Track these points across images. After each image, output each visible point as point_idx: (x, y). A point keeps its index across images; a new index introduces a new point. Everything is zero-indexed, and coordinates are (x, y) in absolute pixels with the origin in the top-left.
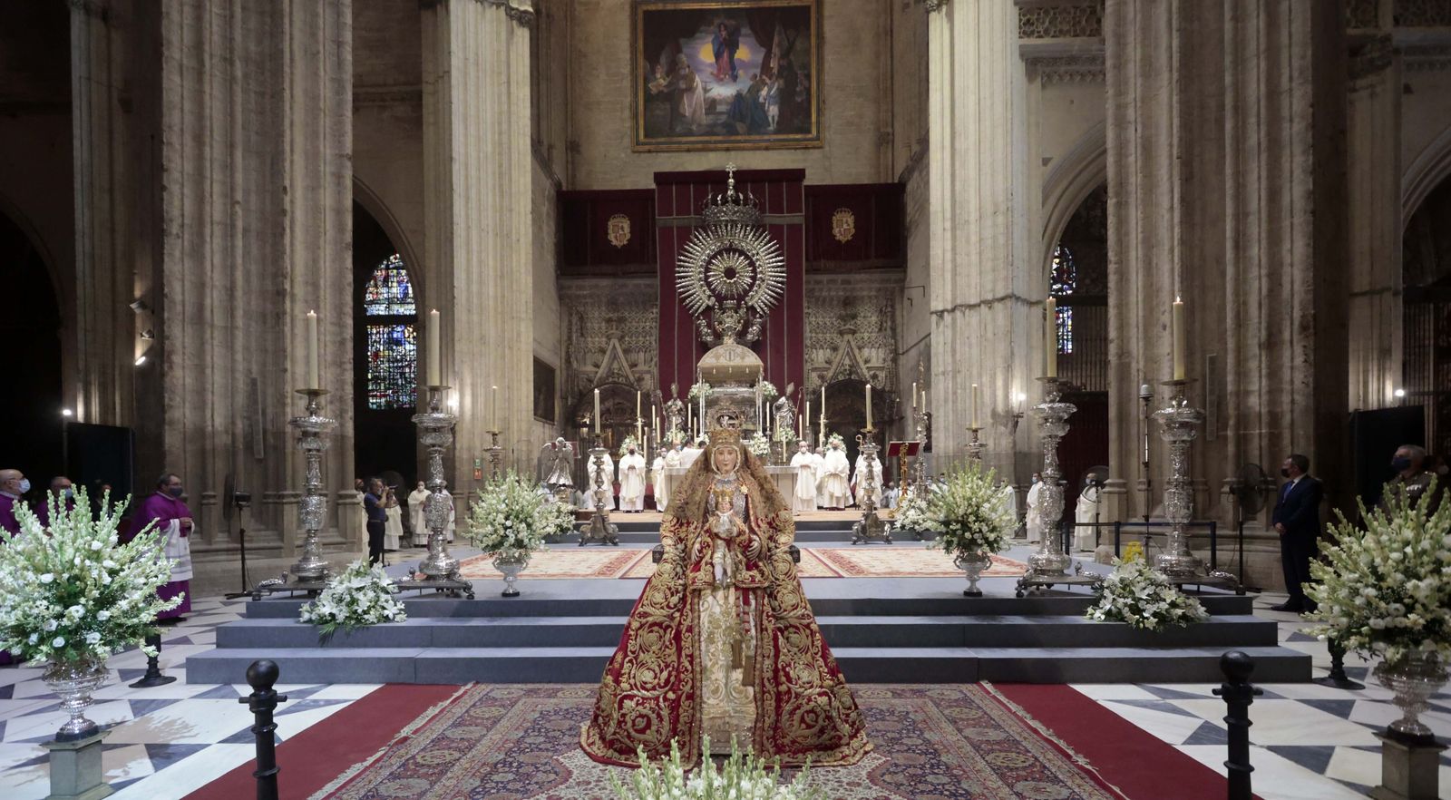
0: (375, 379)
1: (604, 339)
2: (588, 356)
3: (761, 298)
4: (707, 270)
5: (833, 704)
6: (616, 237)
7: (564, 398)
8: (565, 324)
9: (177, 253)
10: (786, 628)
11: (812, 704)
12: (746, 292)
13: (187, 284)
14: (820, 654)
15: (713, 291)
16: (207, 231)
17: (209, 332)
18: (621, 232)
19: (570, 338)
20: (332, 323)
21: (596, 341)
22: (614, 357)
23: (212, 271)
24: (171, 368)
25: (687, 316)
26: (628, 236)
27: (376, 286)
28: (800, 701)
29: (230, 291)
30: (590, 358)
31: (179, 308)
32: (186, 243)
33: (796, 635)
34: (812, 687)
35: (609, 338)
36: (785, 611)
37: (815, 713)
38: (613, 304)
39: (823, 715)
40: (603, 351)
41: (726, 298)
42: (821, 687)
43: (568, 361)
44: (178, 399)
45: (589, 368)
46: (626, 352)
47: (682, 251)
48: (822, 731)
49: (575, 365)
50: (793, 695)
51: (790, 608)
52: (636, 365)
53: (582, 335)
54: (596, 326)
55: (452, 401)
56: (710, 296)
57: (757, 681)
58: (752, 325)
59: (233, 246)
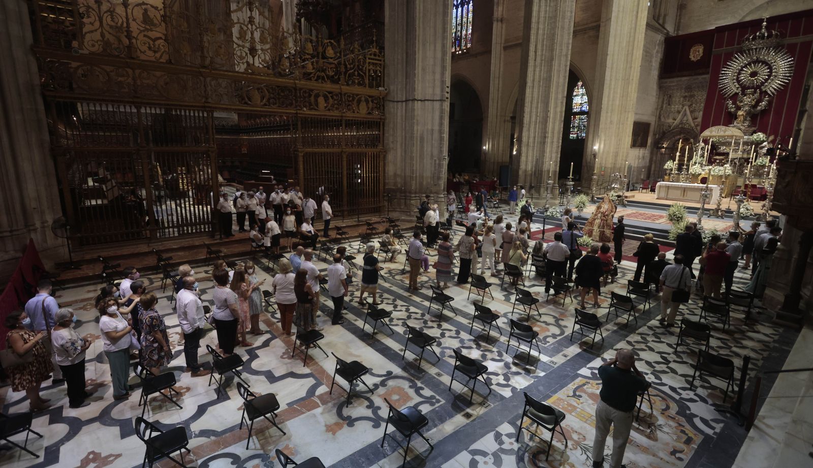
0: (574, 127)
1: (681, 106)
2: (670, 115)
3: (773, 86)
4: (739, 74)
6: (694, 57)
7: (655, 135)
8: (661, 100)
9: (525, 131)
12: (762, 84)
13: (526, 137)
15: (741, 85)
16: (531, 124)
17: (529, 148)
18: (697, 53)
19: (662, 107)
21: (675, 107)
22: (685, 114)
24: (521, 155)
25: (722, 98)
26: (701, 55)
27: (578, 89)
29: (535, 137)
30: (671, 116)
31: (524, 143)
32: (527, 128)
35: (683, 106)
38: (689, 88)
40: (679, 112)
41: (749, 88)
43: (660, 118)
44: (522, 163)
45: (670, 121)
46: (691, 112)
47: (725, 65)
49: (663, 119)
52: (697, 118)
53: (669, 105)
54: (678, 100)
55: (596, 147)
56: (738, 88)
58: (763, 101)
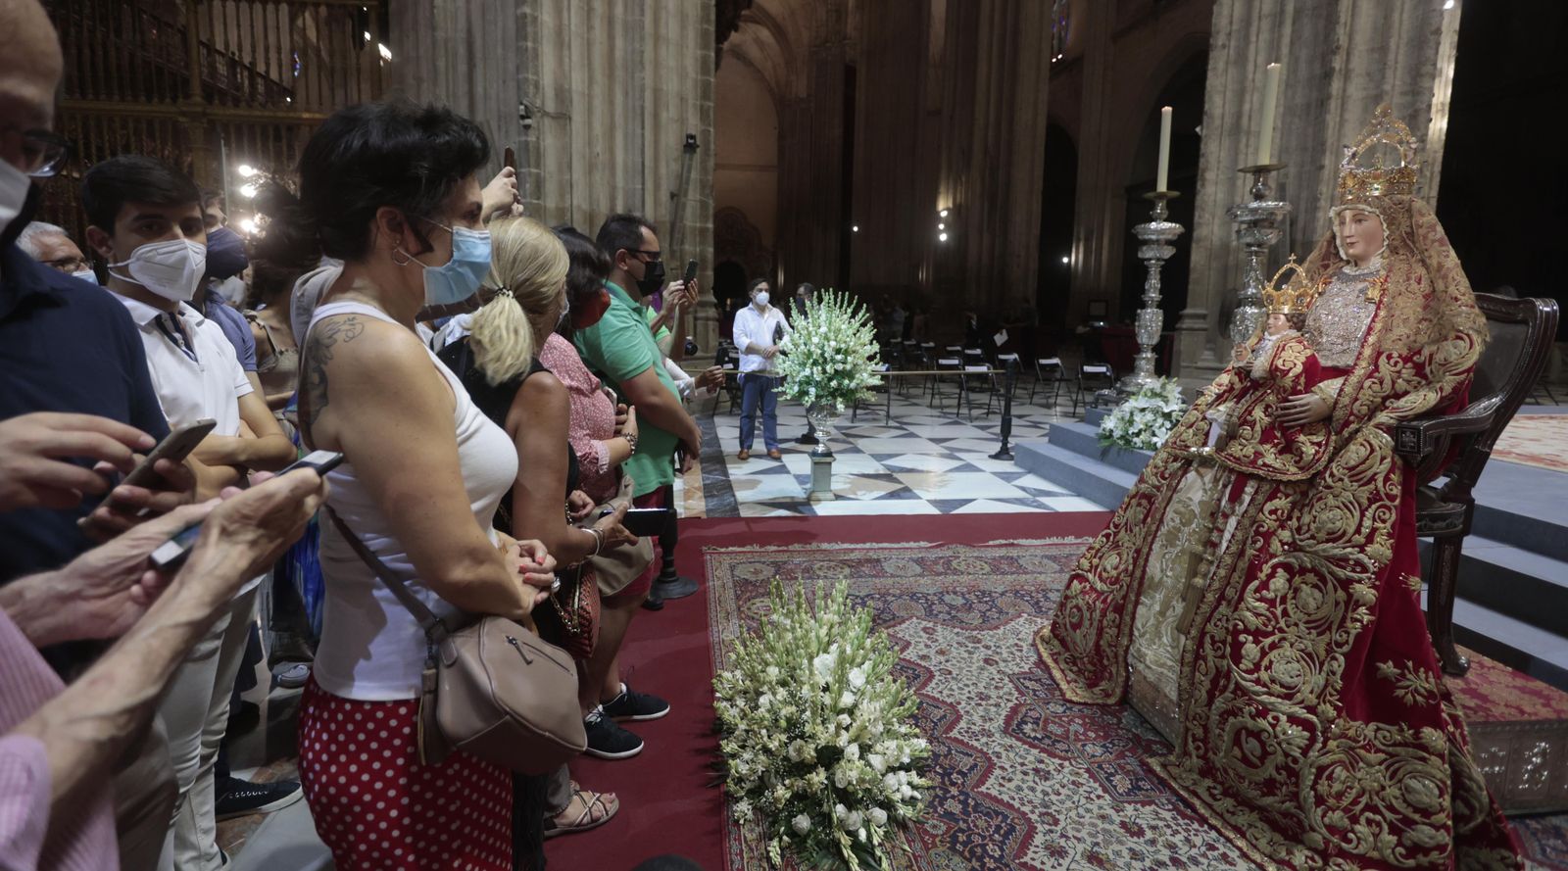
5: (1311, 754)
9: (1221, 65)
10: (1303, 571)
11: (1263, 723)
13: (1229, 94)
14: (1346, 649)
16: (1254, 29)
17: (1244, 140)
20: (1404, 94)
23: (1254, 73)
24: (1203, 185)
28: (1239, 703)
31: (1218, 122)
32: (1231, 52)
33: (1317, 594)
34: (1289, 697)
36: (1313, 537)
37: (1263, 744)
39: (1280, 759)
42: (1311, 710)
44: (1207, 216)
48: (1270, 787)
50: (1232, 686)
51: (1322, 535)
57: (1193, 632)
59: (1280, 37)
